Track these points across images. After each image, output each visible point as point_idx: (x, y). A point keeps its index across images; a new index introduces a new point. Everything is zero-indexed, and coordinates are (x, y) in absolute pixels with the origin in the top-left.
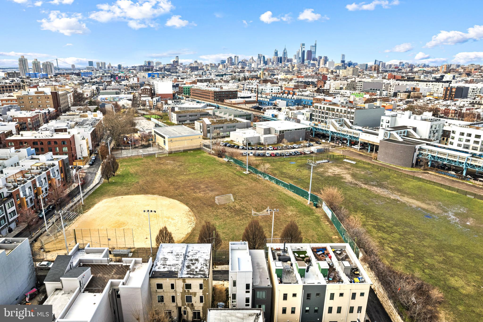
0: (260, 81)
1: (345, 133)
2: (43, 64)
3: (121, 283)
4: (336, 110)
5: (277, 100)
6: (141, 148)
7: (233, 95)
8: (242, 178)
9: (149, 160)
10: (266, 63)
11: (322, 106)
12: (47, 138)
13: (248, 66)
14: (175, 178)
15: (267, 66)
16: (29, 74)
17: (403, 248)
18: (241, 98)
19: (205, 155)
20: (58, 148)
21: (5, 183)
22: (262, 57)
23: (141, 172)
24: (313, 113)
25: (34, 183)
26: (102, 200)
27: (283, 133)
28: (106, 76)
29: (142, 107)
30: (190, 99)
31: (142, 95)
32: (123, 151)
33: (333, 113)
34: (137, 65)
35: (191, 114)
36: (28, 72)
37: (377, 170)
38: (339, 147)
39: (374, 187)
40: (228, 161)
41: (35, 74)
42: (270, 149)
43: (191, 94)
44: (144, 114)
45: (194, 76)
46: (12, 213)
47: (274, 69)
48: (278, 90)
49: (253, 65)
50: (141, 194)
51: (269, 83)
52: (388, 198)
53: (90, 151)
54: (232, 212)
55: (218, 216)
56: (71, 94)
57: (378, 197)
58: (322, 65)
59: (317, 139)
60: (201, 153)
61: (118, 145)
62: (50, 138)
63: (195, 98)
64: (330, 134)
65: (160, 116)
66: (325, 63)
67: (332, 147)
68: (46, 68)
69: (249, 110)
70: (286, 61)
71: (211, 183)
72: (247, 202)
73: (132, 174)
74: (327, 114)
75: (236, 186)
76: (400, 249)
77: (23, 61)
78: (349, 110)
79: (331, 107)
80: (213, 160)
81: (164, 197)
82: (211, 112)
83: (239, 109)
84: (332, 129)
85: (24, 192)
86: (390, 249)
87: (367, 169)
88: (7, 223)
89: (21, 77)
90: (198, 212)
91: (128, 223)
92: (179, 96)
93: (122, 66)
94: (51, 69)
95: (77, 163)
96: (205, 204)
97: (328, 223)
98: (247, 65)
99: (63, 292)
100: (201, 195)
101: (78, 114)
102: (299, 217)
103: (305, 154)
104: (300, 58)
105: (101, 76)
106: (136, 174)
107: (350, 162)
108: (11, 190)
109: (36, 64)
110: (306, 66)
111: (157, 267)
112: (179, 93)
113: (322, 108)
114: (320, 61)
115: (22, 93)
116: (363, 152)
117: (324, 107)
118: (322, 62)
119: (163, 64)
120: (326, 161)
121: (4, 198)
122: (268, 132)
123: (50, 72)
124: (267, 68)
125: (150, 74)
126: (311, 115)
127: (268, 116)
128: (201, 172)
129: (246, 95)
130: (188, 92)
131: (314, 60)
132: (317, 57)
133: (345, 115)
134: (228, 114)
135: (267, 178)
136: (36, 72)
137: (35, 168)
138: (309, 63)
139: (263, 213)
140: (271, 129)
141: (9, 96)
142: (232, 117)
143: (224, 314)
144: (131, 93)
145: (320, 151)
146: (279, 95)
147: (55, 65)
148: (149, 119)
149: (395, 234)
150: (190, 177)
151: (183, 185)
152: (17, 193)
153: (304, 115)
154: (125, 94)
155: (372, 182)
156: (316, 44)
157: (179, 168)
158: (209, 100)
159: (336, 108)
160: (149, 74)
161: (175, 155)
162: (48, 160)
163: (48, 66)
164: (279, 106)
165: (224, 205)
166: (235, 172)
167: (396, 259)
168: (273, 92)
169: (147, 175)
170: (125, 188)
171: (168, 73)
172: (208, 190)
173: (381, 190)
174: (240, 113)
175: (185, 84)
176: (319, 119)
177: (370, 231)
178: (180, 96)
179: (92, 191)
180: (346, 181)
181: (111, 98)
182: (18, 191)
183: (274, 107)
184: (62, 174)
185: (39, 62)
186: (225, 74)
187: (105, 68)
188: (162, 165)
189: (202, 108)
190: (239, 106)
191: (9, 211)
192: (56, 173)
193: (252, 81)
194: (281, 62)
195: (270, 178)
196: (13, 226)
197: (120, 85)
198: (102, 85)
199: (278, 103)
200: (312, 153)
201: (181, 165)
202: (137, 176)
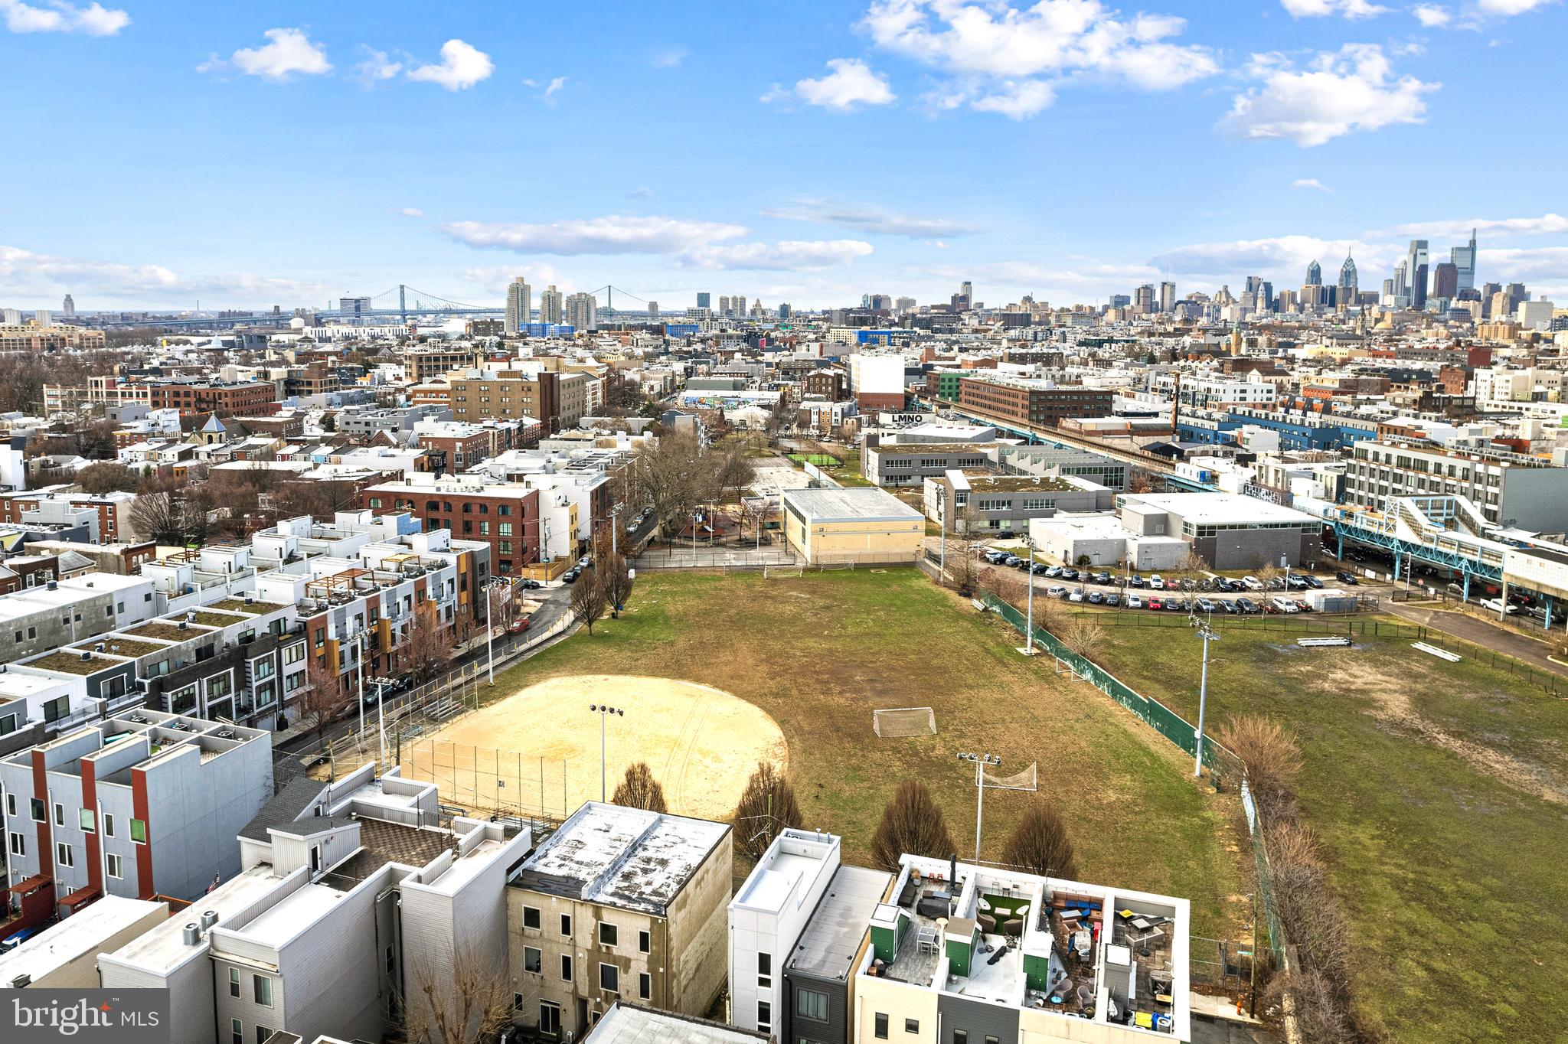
0: (1222, 365)
1: (1453, 552)
2: (569, 300)
3: (414, 875)
4: (1431, 468)
5: (1245, 427)
6: (734, 548)
7: (1100, 403)
8: (1005, 665)
9: (740, 585)
10: (1274, 305)
11: (1383, 451)
12: (467, 494)
13: (1208, 315)
14: (789, 642)
15: (1278, 315)
16: (529, 326)
17: (1483, 981)
18: (1126, 415)
19: (923, 583)
20: (487, 524)
21: (302, 595)
22: (1262, 287)
23: (698, 615)
24: (1350, 475)
25: (373, 606)
26: (546, 678)
27: (1213, 534)
28: (730, 337)
29: (795, 430)
30: (952, 411)
31: (807, 395)
32: (674, 551)
33: (1422, 476)
34: (837, 305)
35: (927, 456)
36: (527, 322)
37: (1542, 694)
38: (1427, 599)
39: (1491, 754)
40: (985, 610)
41: (544, 327)
42: (1153, 584)
43: (962, 396)
44: (792, 451)
45: (1005, 343)
46: (295, 678)
47: (1300, 328)
48: (1265, 395)
49: (1226, 313)
50: (663, 676)
51: (1255, 372)
52: (1525, 797)
53: (580, 542)
54: (910, 765)
55: (860, 768)
56: (599, 382)
57: (1486, 785)
58: (1497, 315)
59: (1346, 566)
60: (909, 578)
61: (674, 533)
62: (475, 494)
63: (970, 411)
64: (1395, 548)
65: (837, 458)
66: (1514, 308)
67: (1397, 595)
68: (576, 311)
69: (1133, 454)
70: (1352, 300)
71: (893, 669)
72: (980, 741)
73: (667, 619)
74: (1398, 478)
75: (971, 687)
76: (1466, 978)
77: (519, 293)
78: (1480, 468)
79: (1414, 455)
80: (937, 602)
81: (726, 694)
82: (993, 454)
83: (1094, 451)
84: (1403, 533)
85: (341, 625)
86: (1421, 973)
87: (1502, 684)
88: (276, 702)
89: (503, 333)
90: (804, 751)
91: (584, 751)
92: (922, 401)
93: (794, 308)
94: (588, 312)
95: (532, 572)
96: (838, 730)
97: (1235, 848)
98: (1205, 310)
99: (271, 873)
100: (842, 701)
101: (590, 436)
102: (1136, 813)
103: (1275, 611)
104: (1407, 291)
105: (717, 336)
106: (681, 620)
107: (1439, 652)
108: (307, 615)
109: (551, 299)
110: (1432, 319)
111: (544, 861)
112: (924, 393)
113: (1382, 458)
114: (1489, 300)
115: (468, 373)
116: (1519, 625)
117: (1388, 457)
118: (1498, 303)
119: (919, 304)
120: (1341, 641)
121: (285, 633)
122: (1159, 528)
123: (585, 323)
124: (1277, 323)
125: (866, 333)
126: (1342, 481)
127: (1187, 476)
128: (878, 635)
129: (1147, 407)
130: (954, 391)
131: (1466, 296)
132: (1479, 287)
133: (1466, 484)
134: (1042, 464)
135: (1088, 676)
136: (547, 322)
137: (393, 566)
138: (1445, 307)
139: (1017, 782)
140: (1171, 517)
141: (435, 382)
142: (1053, 474)
143: (655, 1026)
144: (778, 387)
145: (1334, 607)
146: (1259, 411)
147: (601, 303)
148: (799, 466)
149: (1479, 926)
150: (838, 645)
151: (802, 666)
152: (320, 627)
153: (1317, 482)
154: (760, 389)
155: (1491, 731)
156: (1473, 242)
157: (816, 614)
158: (1014, 419)
159: (1432, 459)
160: (860, 333)
161: (825, 575)
162: (434, 550)
163: (581, 304)
164: (1250, 448)
165: (899, 740)
166: (991, 644)
167: (1426, 1011)
168: (1250, 400)
169: (710, 626)
170: (629, 654)
171: (922, 332)
172: (873, 689)
173: (1515, 765)
174: (1093, 461)
175: (958, 367)
176: (1371, 495)
177: (1375, 894)
178: (926, 403)
179: (535, 653)
180: (1381, 715)
181: (715, 398)
182: (324, 619)
183: (1229, 449)
184: (464, 594)
185: (561, 294)
186: (1111, 341)
187: (743, 313)
188: (770, 602)
189: (973, 439)
190: (1107, 442)
191: (287, 670)
192: (447, 587)
193: (1193, 365)
194: (1333, 304)
195: (1097, 676)
196: (290, 713)
197: (758, 362)
198: (707, 363)
199: (1245, 435)
200: (1307, 610)
201: (827, 608)
202: (679, 626)
